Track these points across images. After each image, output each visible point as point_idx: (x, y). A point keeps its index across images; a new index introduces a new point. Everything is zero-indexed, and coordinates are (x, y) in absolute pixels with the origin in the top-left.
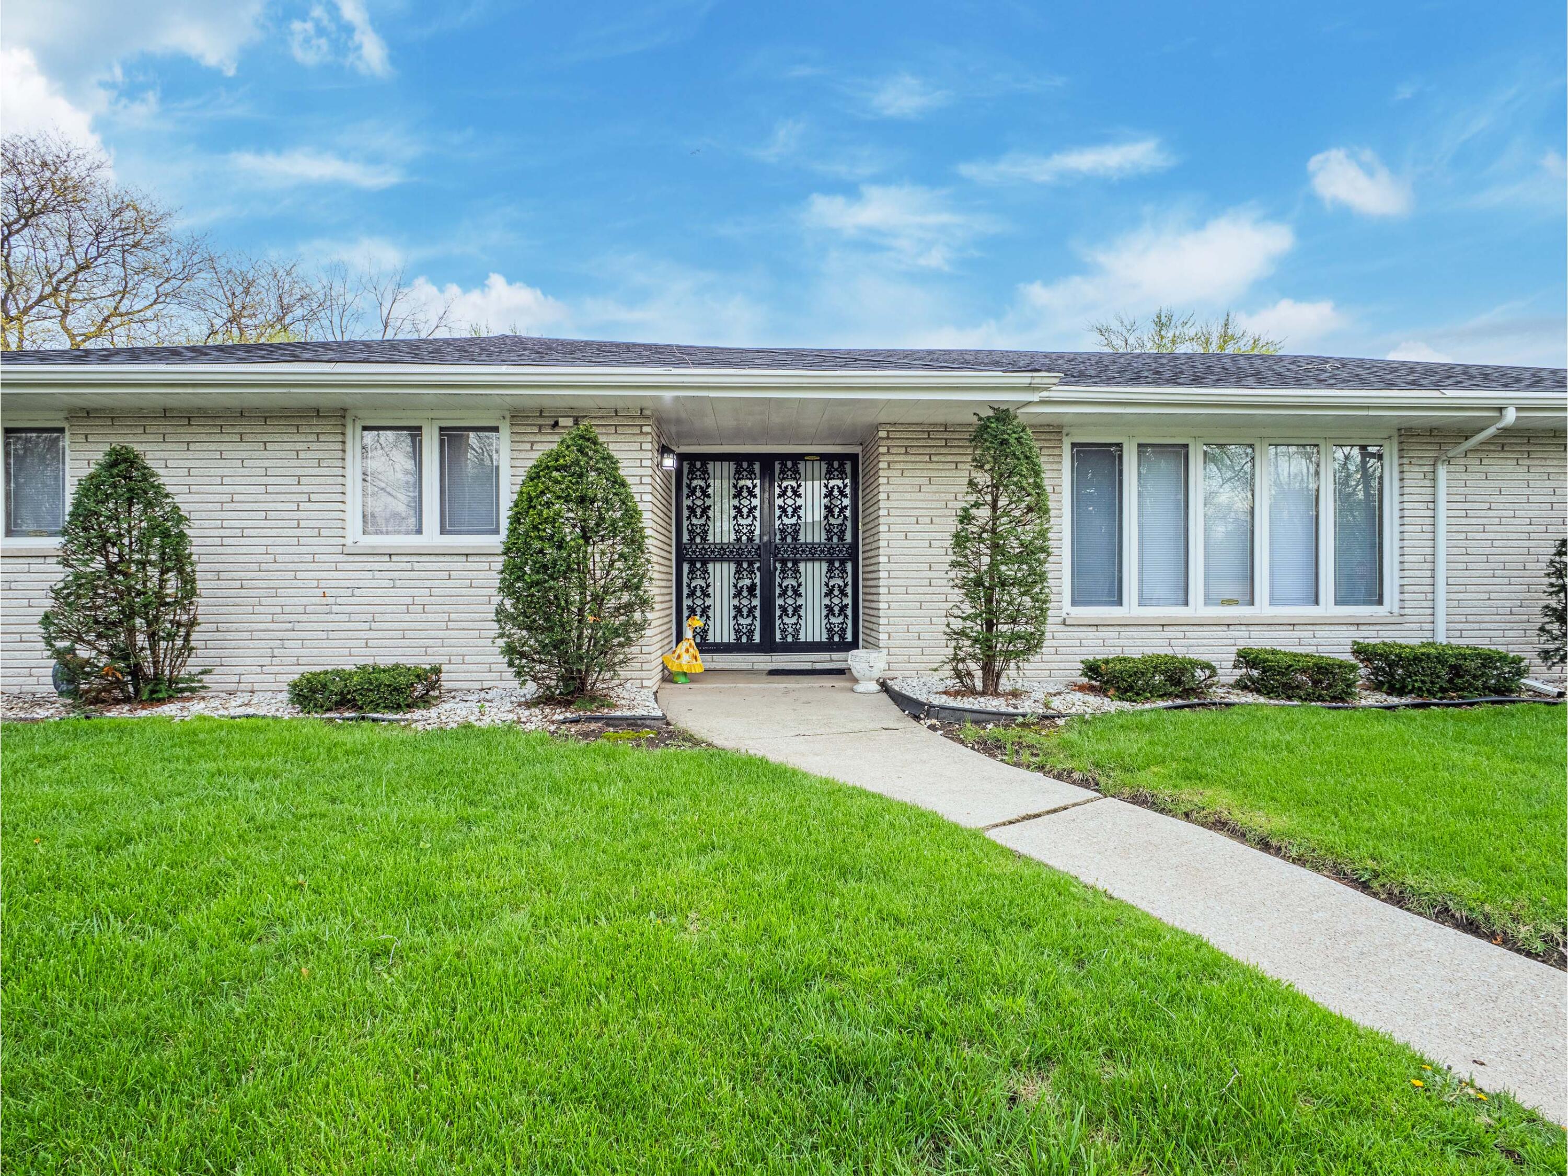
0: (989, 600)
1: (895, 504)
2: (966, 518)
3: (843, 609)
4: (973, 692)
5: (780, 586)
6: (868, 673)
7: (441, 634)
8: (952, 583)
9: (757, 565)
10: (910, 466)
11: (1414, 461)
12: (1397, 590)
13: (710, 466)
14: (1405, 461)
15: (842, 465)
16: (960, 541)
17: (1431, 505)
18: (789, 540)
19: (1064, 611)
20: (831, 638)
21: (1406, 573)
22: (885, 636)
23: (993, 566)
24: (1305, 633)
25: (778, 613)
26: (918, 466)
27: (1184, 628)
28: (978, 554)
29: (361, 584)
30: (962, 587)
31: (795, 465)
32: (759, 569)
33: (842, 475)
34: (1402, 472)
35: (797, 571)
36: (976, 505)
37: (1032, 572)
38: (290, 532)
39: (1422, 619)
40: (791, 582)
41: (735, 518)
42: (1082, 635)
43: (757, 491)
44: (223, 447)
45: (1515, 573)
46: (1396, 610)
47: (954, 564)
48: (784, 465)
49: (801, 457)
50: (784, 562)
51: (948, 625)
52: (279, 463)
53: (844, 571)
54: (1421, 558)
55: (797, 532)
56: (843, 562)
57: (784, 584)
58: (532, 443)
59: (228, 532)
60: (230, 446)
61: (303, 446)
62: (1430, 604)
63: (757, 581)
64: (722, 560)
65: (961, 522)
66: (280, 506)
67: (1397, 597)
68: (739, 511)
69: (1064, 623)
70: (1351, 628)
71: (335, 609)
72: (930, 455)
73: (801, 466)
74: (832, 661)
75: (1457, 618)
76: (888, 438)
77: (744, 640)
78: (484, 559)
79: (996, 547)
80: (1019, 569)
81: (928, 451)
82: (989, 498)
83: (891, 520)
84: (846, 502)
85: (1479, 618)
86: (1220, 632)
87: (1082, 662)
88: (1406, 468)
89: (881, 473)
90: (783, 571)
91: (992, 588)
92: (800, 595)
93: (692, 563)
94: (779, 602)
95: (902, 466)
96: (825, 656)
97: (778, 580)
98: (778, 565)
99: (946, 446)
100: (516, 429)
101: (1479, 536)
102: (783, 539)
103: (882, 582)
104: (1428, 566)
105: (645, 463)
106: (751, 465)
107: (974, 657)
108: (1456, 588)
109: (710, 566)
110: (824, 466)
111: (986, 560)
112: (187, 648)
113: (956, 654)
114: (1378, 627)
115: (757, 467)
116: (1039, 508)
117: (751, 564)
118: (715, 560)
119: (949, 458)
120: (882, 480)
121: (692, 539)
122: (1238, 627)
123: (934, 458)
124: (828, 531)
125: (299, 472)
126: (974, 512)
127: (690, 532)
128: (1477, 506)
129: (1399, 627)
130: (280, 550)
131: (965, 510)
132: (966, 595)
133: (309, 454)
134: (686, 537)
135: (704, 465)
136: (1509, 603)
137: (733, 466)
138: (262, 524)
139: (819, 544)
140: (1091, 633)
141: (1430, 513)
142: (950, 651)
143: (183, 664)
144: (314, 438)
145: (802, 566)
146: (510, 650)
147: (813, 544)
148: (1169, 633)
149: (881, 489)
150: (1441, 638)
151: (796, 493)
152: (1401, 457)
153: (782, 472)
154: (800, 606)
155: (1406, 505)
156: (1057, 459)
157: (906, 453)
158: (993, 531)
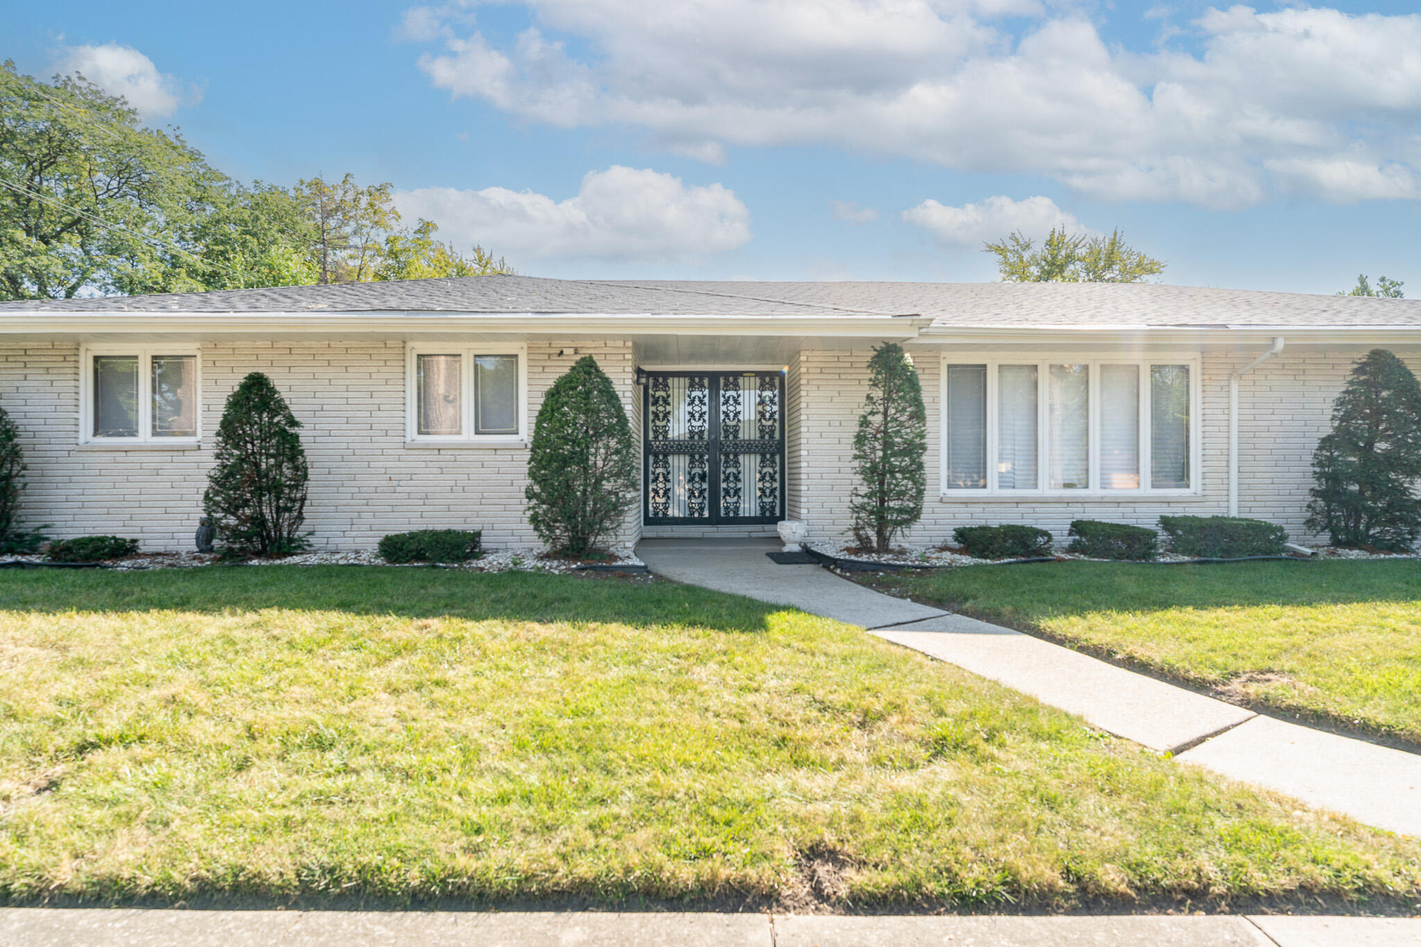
0: (882, 483)
1: (813, 411)
2: (864, 422)
3: (773, 491)
4: (870, 550)
5: (724, 473)
6: (791, 538)
7: (477, 508)
8: (854, 471)
9: (706, 457)
10: (824, 383)
11: (1213, 377)
12: (1200, 476)
13: (670, 381)
14: (1206, 377)
15: (772, 380)
16: (860, 440)
17: (1226, 411)
18: (731, 437)
19: (942, 492)
20: (763, 513)
21: (1207, 463)
22: (806, 511)
23: (885, 458)
24: (1128, 510)
25: (722, 494)
26: (830, 382)
27: (1033, 505)
28: (874, 449)
29: (417, 471)
30: (861, 473)
31: (736, 379)
32: (708, 460)
33: (772, 387)
34: (1204, 386)
35: (737, 462)
36: (872, 413)
37: (913, 461)
38: (365, 433)
39: (1219, 498)
40: (732, 470)
41: (689, 421)
42: (956, 510)
43: (706, 400)
44: (315, 370)
45: (1293, 463)
46: (1200, 492)
47: (856, 457)
48: (727, 380)
49: (741, 374)
50: (727, 455)
51: (851, 502)
52: (357, 382)
53: (773, 462)
54: (1219, 452)
55: (737, 431)
56: (773, 455)
57: (727, 472)
58: (544, 367)
59: (319, 433)
60: (321, 370)
61: (375, 370)
62: (1225, 487)
63: (706, 469)
64: (679, 453)
65: (861, 426)
66: (358, 414)
67: (1200, 481)
68: (692, 415)
69: (941, 501)
70: (1164, 505)
71: (398, 489)
72: (839, 374)
73: (741, 381)
74: (764, 531)
75: (1247, 498)
76: (807, 361)
77: (696, 515)
78: (508, 452)
79: (887, 445)
80: (903, 461)
81: (838, 371)
82: (881, 409)
83: (810, 423)
84: (776, 408)
85: (1264, 498)
86: (1061, 508)
87: (955, 530)
88: (1207, 383)
89: (802, 388)
90: (726, 462)
91: (884, 475)
92: (740, 480)
93: (656, 456)
94: (724, 485)
95: (818, 382)
96: (759, 527)
97: (722, 469)
98: (723, 458)
99: (851, 367)
100: (532, 357)
101: (1263, 435)
102: (726, 437)
103: (803, 470)
104: (1225, 458)
105: (627, 382)
106: (701, 379)
107: (870, 525)
108: (1246, 475)
109: (670, 458)
110: (758, 381)
111: (880, 454)
112: (300, 517)
113: (857, 524)
114: (1185, 505)
115: (706, 382)
116: (919, 415)
117: (701, 456)
118: (673, 453)
119: (854, 377)
120: (803, 393)
121: (656, 438)
122: (1076, 505)
123: (842, 377)
124: (761, 431)
125: (372, 389)
126: (870, 418)
127: (655, 432)
128: (1263, 411)
129: (1201, 504)
130: (358, 446)
131: (865, 417)
132: (864, 479)
133: (380, 376)
134: (651, 435)
135: (665, 380)
136: (1289, 487)
137: (687, 381)
138: (344, 427)
139: (755, 441)
140: (962, 508)
141: (1225, 417)
142: (853, 521)
143: (296, 530)
144: (382, 363)
145: (741, 458)
146: (534, 520)
147: (749, 440)
148: (1022, 508)
149: (802, 400)
150: (1234, 513)
151: (736, 402)
152: (1203, 374)
153: (726, 385)
154: (740, 489)
155: (1207, 411)
156: (936, 377)
157: (821, 373)
158: (885, 432)
